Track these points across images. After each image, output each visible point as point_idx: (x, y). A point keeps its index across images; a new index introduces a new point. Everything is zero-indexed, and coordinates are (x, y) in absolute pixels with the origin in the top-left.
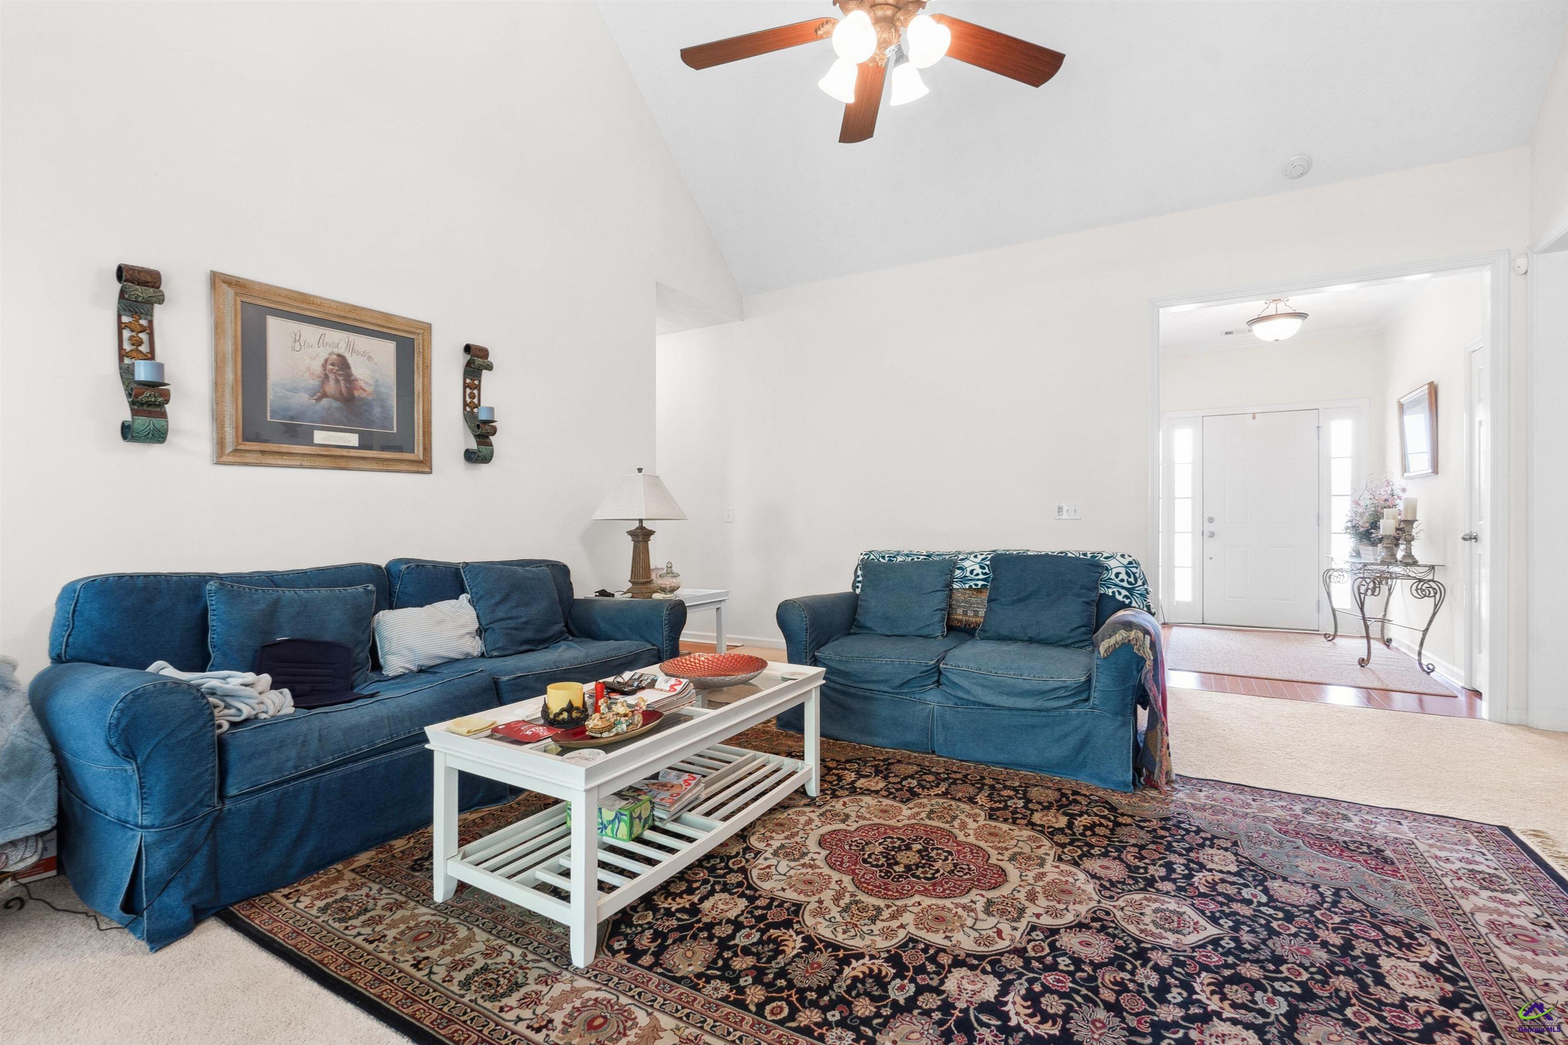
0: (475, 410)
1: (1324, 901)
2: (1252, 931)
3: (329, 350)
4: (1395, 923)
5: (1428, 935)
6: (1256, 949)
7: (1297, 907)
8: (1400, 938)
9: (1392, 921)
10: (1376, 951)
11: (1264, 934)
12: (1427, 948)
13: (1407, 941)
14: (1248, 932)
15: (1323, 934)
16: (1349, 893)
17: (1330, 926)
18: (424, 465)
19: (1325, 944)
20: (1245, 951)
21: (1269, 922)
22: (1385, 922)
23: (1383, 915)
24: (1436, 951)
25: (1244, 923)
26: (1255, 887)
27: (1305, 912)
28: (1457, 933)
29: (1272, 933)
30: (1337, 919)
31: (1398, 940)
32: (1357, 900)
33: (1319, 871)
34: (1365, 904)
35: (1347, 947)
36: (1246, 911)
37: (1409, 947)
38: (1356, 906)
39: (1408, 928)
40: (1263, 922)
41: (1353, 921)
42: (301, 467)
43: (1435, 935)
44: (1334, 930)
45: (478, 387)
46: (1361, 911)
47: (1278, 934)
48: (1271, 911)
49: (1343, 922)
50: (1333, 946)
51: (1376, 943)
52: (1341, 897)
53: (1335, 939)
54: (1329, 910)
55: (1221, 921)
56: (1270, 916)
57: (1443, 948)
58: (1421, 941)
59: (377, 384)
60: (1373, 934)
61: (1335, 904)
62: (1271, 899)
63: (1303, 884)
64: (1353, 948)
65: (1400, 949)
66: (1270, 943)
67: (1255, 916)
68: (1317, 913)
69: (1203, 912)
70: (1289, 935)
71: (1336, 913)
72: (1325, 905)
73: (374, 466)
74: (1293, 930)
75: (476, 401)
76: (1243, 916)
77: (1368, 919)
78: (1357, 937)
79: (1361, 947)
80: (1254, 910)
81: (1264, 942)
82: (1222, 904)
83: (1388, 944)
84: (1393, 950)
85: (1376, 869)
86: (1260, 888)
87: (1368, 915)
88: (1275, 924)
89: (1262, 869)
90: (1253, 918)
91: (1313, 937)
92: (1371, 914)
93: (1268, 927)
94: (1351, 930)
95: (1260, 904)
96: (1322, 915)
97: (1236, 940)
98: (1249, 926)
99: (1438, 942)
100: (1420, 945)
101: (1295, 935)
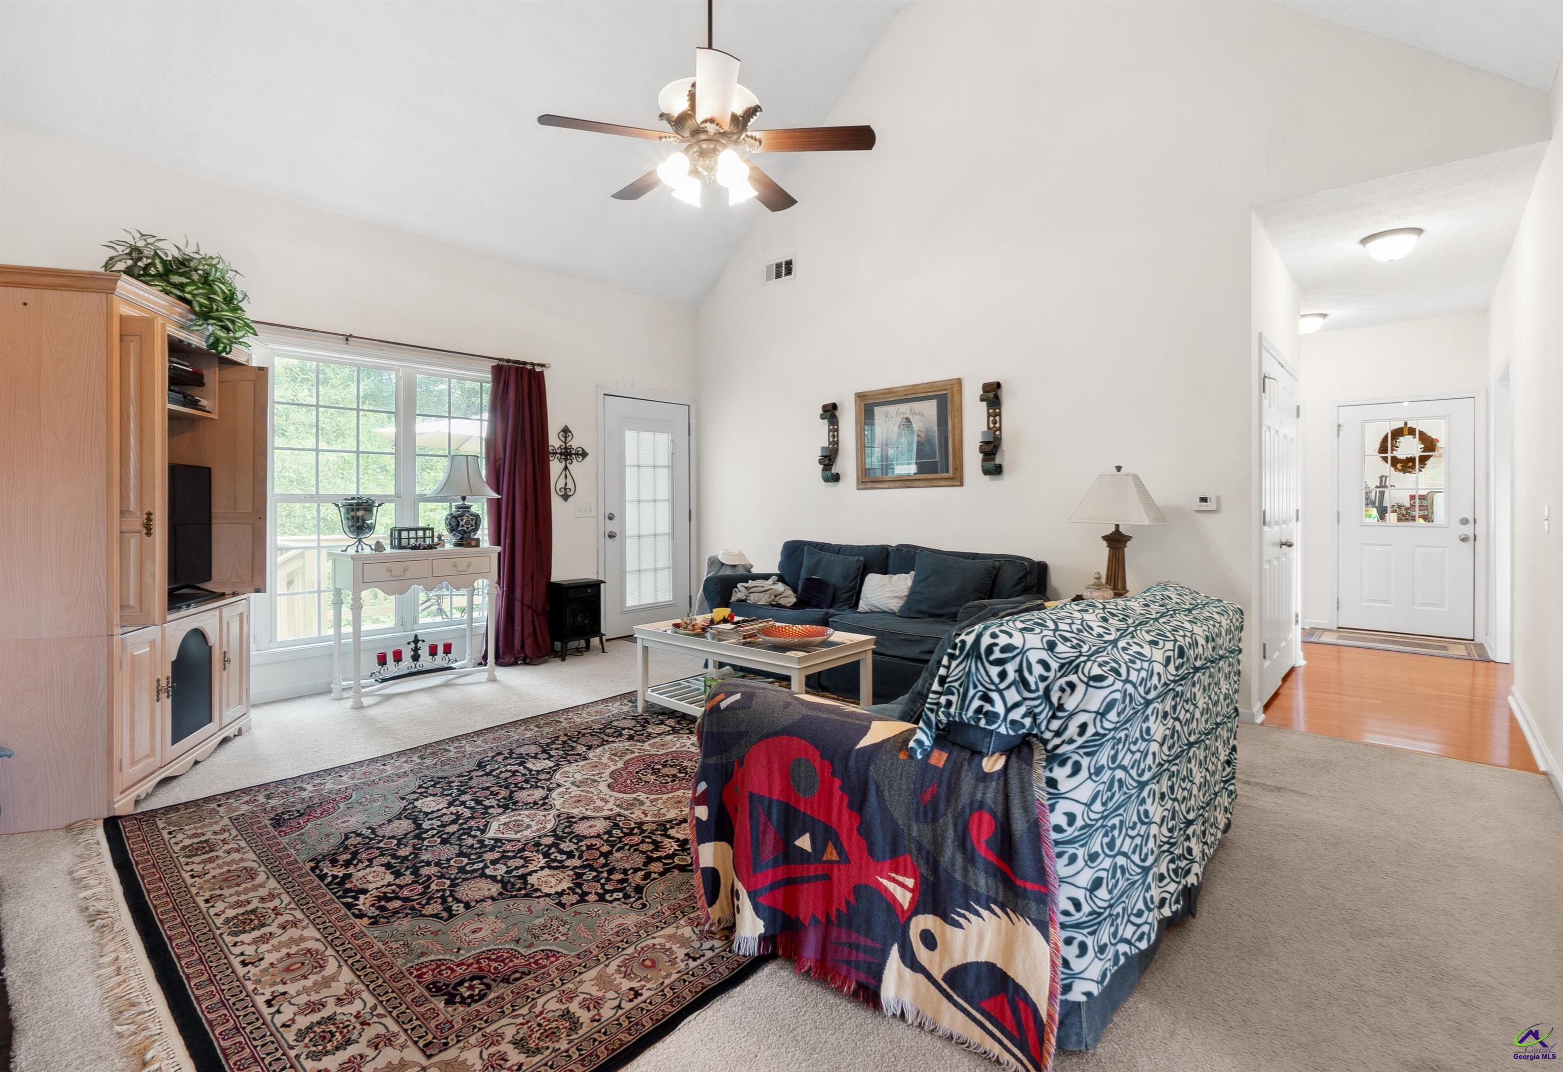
0: (998, 433)
1: (451, 895)
2: (472, 847)
3: (901, 417)
4: (396, 912)
5: (370, 918)
6: (459, 839)
7: (464, 880)
8: (387, 902)
9: (398, 912)
10: (398, 882)
11: (464, 850)
12: (368, 905)
13: (383, 903)
14: (473, 845)
15: (433, 870)
16: (441, 918)
17: (434, 878)
18: (957, 479)
19: (428, 864)
20: (464, 834)
21: (470, 859)
22: (403, 908)
23: (407, 915)
24: (361, 907)
25: (480, 848)
26: (503, 877)
27: (456, 879)
28: (349, 934)
29: (461, 854)
30: (433, 887)
31: (389, 900)
32: (432, 916)
33: (478, 925)
34: (424, 916)
35: (416, 872)
36: (489, 856)
37: (379, 899)
38: (428, 910)
39: (385, 914)
40: (472, 857)
41: (423, 893)
42: (889, 488)
43: (366, 921)
44: (429, 878)
45: (999, 414)
46: (423, 907)
47: (458, 855)
48: (475, 867)
49: (428, 887)
50: (423, 866)
51: (401, 887)
52: (444, 910)
53: (425, 871)
54: (444, 890)
55: (492, 842)
56: (474, 864)
57: (357, 912)
58: (373, 909)
59: (927, 431)
60: (406, 893)
61: (444, 899)
62: (483, 875)
63: (477, 902)
64: (412, 874)
65: (385, 893)
66: (457, 847)
67: (480, 857)
68: (448, 882)
69: (509, 841)
70: (452, 859)
71: (438, 891)
72: (448, 893)
73: (926, 483)
74: (452, 863)
75: (997, 425)
76: (485, 852)
77: (415, 903)
78: (414, 882)
79: (408, 878)
80: (484, 860)
81: (460, 846)
82: (505, 851)
83: (393, 891)
84: (388, 890)
85: (438, 967)
86: (499, 878)
87: (417, 906)
88: (466, 860)
89: (516, 896)
90: (480, 855)
91: (438, 864)
92: (415, 909)
93: (467, 855)
94: (420, 884)
95: (486, 867)
96: (445, 883)
97: (474, 837)
98: (476, 849)
99: (361, 916)
100: (373, 905)
101: (448, 860)
